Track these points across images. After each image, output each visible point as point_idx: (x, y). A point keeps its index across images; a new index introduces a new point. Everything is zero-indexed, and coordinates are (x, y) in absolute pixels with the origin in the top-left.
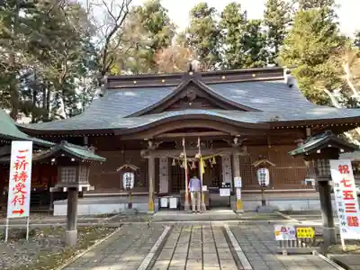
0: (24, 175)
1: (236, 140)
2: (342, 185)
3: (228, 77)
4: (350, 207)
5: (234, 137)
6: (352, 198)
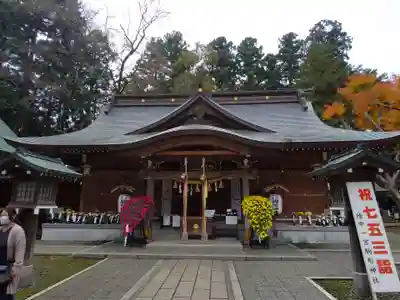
1: (246, 161)
2: (365, 215)
3: (241, 98)
4: (379, 246)
5: (245, 157)
6: (380, 234)
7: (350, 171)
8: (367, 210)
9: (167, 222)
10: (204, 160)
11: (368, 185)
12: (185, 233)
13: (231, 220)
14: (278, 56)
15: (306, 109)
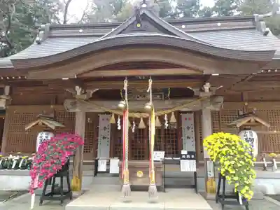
15: (265, 34)
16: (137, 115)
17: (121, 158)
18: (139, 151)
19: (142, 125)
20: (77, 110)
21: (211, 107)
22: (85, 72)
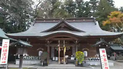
0: (6, 50)
1: (76, 41)
4: (106, 64)
5: (76, 40)
6: (106, 61)
7: (100, 46)
8: (104, 55)
9: (54, 59)
10: (64, 41)
11: (104, 49)
12: (59, 62)
13: (72, 59)
14: (89, 2)
15: (96, 24)
16: (61, 47)
17: (58, 57)
18: (62, 56)
19: (62, 50)
20: (48, 46)
21: (77, 46)
22: (52, 38)
